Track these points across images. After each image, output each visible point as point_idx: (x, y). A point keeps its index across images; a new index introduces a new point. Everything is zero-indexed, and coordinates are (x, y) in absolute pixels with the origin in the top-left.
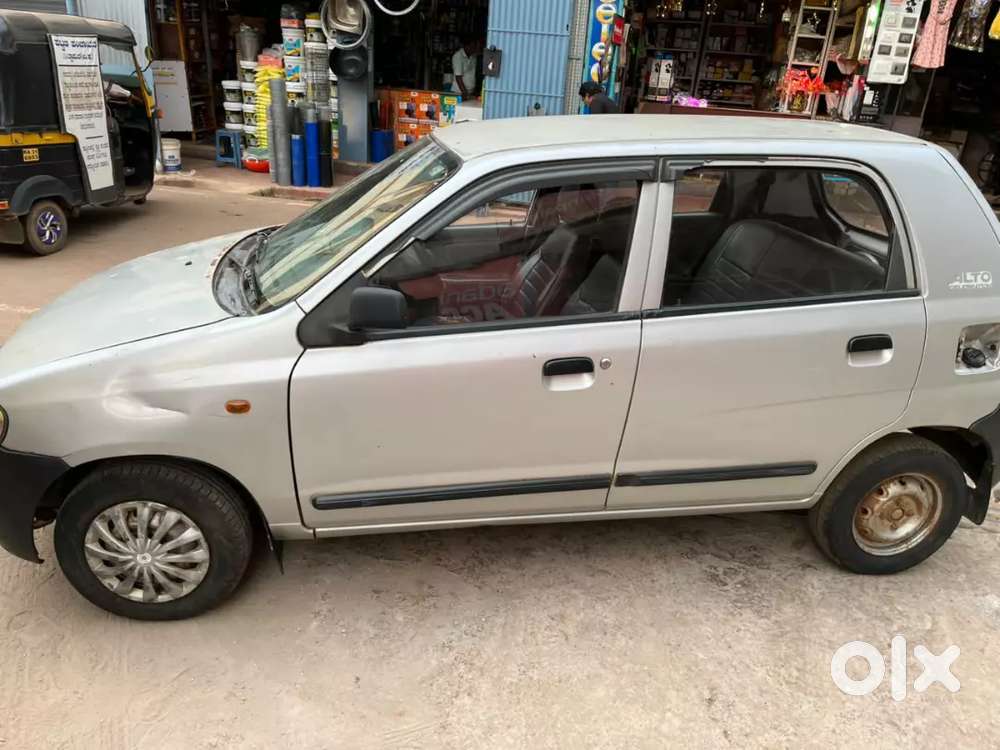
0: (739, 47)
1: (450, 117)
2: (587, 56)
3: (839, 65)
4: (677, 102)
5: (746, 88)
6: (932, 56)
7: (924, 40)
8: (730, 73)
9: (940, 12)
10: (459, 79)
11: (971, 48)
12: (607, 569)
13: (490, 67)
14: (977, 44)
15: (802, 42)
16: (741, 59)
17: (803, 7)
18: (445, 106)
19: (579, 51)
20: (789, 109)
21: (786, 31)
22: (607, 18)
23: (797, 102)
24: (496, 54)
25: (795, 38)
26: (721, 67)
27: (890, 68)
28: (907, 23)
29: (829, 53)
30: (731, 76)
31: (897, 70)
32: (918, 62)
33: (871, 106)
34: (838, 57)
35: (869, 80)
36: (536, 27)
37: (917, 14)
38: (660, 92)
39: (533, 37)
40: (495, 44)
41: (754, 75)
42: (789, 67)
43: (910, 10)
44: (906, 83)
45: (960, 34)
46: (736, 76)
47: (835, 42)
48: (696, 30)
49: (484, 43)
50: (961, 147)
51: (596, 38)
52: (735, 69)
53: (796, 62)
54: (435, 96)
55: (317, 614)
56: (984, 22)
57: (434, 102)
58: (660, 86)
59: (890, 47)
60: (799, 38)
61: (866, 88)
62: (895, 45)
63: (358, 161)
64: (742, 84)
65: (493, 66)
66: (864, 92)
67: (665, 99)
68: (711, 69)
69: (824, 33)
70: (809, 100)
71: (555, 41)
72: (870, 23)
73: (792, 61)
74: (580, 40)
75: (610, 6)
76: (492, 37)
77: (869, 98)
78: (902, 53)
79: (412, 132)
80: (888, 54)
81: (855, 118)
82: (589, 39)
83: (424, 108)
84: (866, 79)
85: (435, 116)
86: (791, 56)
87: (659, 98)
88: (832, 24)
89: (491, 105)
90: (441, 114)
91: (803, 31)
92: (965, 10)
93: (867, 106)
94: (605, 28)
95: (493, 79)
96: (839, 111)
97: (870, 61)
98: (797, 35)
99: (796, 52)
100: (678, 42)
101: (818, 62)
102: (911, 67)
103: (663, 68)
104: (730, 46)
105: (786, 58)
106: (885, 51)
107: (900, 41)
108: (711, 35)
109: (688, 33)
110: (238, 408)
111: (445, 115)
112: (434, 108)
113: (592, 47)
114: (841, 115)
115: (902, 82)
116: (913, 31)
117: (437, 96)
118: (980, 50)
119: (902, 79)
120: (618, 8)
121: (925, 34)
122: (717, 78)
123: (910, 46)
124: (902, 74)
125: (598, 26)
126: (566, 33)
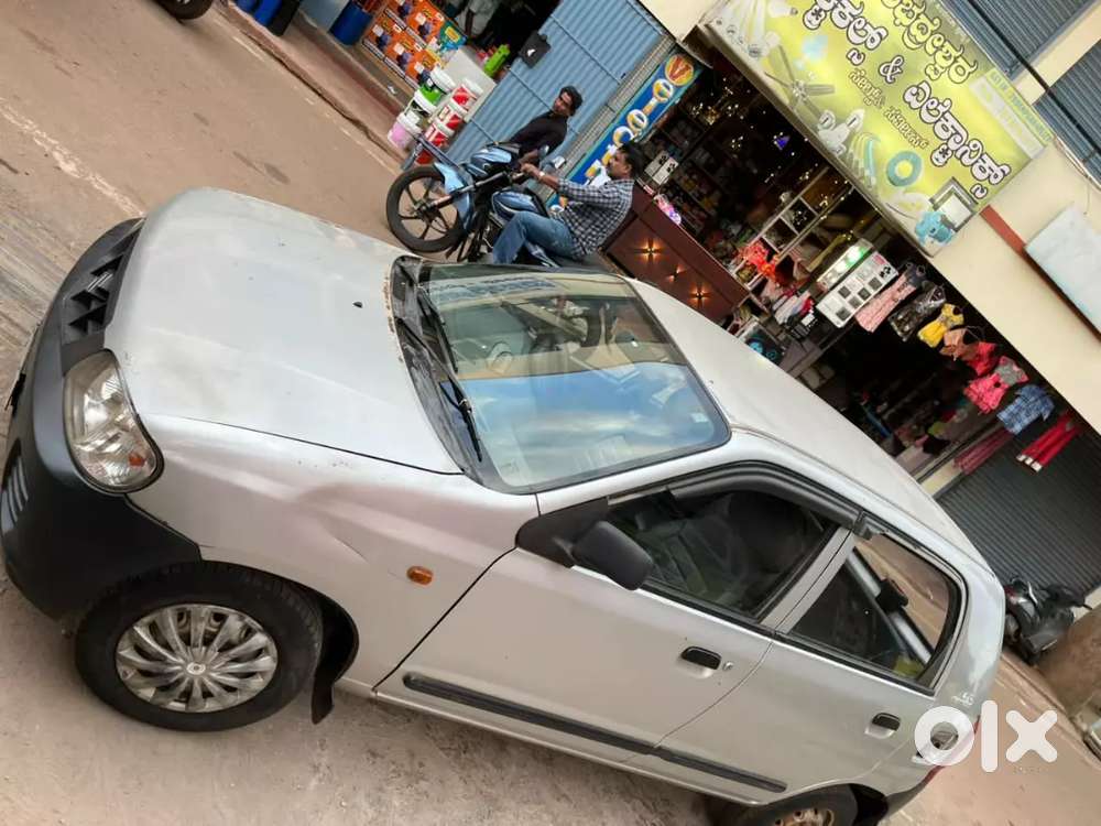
0: (719, 177)
1: (440, 50)
2: (622, 115)
3: (795, 268)
4: (657, 201)
5: (702, 214)
6: (870, 322)
7: (875, 304)
8: (699, 192)
9: (899, 290)
10: (470, 15)
11: (899, 333)
12: (571, 797)
13: (530, 52)
14: (906, 333)
15: (780, 226)
16: (713, 187)
17: (799, 197)
18: (444, 35)
19: (617, 105)
20: (737, 273)
21: (775, 206)
22: (661, 94)
23: (746, 272)
24: (543, 46)
25: (777, 218)
26: (694, 180)
27: (837, 309)
28: (874, 283)
29: (793, 249)
30: (697, 195)
31: (842, 314)
32: (859, 319)
33: (805, 327)
34: (799, 259)
35: (820, 307)
36: (597, 51)
37: (884, 282)
38: (651, 183)
39: (576, 47)
40: (548, 34)
41: (714, 207)
42: (757, 239)
43: (882, 275)
44: (841, 329)
45: (901, 317)
46: (701, 197)
47: (802, 244)
48: (696, 134)
49: (539, 26)
50: (824, 382)
51: (640, 104)
52: (704, 191)
53: (764, 237)
54: (441, 18)
55: (316, 768)
56: (921, 320)
57: (435, 22)
58: (654, 178)
59: (849, 293)
60: (780, 220)
61: (811, 311)
62: (854, 294)
63: (318, 22)
64: (701, 209)
65: (533, 54)
66: (808, 313)
67: (651, 192)
68: (686, 177)
69: (799, 230)
70: (756, 277)
71: (604, 78)
72: (846, 259)
73: (762, 234)
74: (625, 97)
75: (671, 86)
76: (550, 25)
77: (808, 320)
78: (854, 303)
79: (392, 33)
80: (845, 297)
81: (788, 327)
82: (634, 100)
83: (421, 20)
84: (816, 303)
85: (427, 36)
86: (765, 229)
87: (647, 188)
88: (811, 228)
89: (506, 89)
90: (434, 40)
91: (785, 216)
92: (916, 302)
93: (803, 325)
94: (653, 102)
95: (524, 66)
96: (775, 308)
97: (828, 292)
98: (780, 216)
99: (770, 229)
100: (675, 132)
101: (781, 250)
102: (853, 319)
103: (667, 165)
104: (711, 168)
105: (760, 229)
106: (844, 293)
107: (859, 294)
108: (704, 147)
109: (689, 131)
110: (418, 577)
111: (439, 44)
112: (432, 28)
113: (631, 110)
114: (775, 312)
115: (839, 326)
116: (873, 292)
117: (442, 19)
118: (904, 340)
119: (840, 324)
120: (675, 93)
121: (878, 300)
122: (686, 187)
123: (864, 302)
124: (843, 319)
125: (648, 95)
126: (618, 79)
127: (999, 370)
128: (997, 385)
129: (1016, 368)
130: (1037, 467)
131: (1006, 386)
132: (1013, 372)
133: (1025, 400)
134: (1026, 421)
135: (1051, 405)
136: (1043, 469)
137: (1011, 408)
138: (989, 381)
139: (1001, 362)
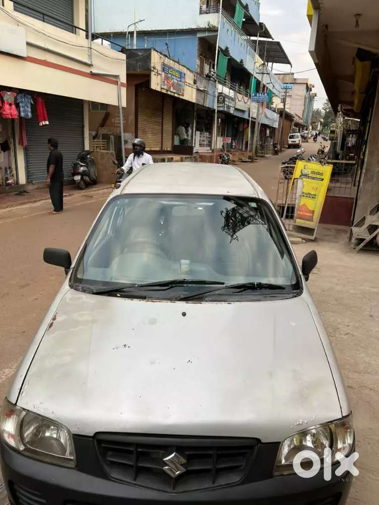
127: (5, 99)
128: (10, 105)
129: (9, 93)
130: (47, 123)
131: (13, 103)
132: (9, 95)
133: (22, 102)
134: (30, 110)
135: (30, 97)
136: (49, 122)
137: (21, 109)
138: (7, 106)
139: (2, 95)
